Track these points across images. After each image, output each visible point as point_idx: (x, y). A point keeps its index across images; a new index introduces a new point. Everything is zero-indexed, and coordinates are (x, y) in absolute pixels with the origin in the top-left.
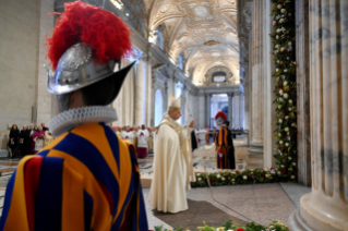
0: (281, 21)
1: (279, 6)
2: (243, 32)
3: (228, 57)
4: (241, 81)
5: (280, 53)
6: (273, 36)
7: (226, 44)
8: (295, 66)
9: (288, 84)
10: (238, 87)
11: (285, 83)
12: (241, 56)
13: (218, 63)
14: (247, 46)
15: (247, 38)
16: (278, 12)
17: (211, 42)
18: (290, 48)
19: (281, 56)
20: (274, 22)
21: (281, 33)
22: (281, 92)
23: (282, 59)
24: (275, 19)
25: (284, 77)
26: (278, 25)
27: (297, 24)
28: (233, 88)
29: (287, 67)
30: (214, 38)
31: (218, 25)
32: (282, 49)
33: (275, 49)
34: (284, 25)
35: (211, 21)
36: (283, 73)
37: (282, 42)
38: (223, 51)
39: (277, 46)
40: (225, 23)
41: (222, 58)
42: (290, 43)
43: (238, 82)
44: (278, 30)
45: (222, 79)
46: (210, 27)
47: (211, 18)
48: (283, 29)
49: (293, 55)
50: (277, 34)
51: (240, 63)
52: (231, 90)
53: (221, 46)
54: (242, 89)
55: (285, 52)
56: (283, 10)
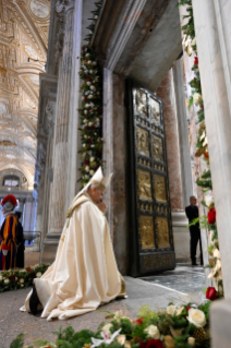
0: (90, 96)
1: (88, 83)
2: (42, 133)
3: (23, 161)
4: (35, 186)
5: (87, 128)
6: (81, 111)
7: (22, 147)
8: (102, 142)
9: (95, 160)
10: (31, 193)
11: (92, 159)
12: (38, 159)
13: (12, 166)
14: (45, 147)
15: (46, 139)
16: (88, 88)
17: (7, 143)
18: (98, 125)
19: (89, 130)
20: (83, 98)
21: (90, 108)
22: (87, 168)
23: (90, 134)
24: (84, 95)
25: (90, 153)
26: (87, 100)
27: (105, 102)
28: (26, 193)
29: (95, 142)
30: (10, 139)
31: (16, 127)
32: (90, 124)
33: (82, 124)
34: (92, 100)
35: (9, 120)
36: (89, 149)
37: (90, 117)
38: (18, 154)
39: (85, 121)
40: (24, 126)
41: (16, 161)
42: (98, 120)
43: (31, 188)
44: (87, 105)
45: (15, 183)
46: (8, 126)
47: (9, 116)
48: (92, 105)
49: (100, 131)
50: (85, 109)
51: (37, 166)
52: (23, 196)
53: (17, 148)
54: (36, 194)
55: (93, 127)
56: (92, 87)
